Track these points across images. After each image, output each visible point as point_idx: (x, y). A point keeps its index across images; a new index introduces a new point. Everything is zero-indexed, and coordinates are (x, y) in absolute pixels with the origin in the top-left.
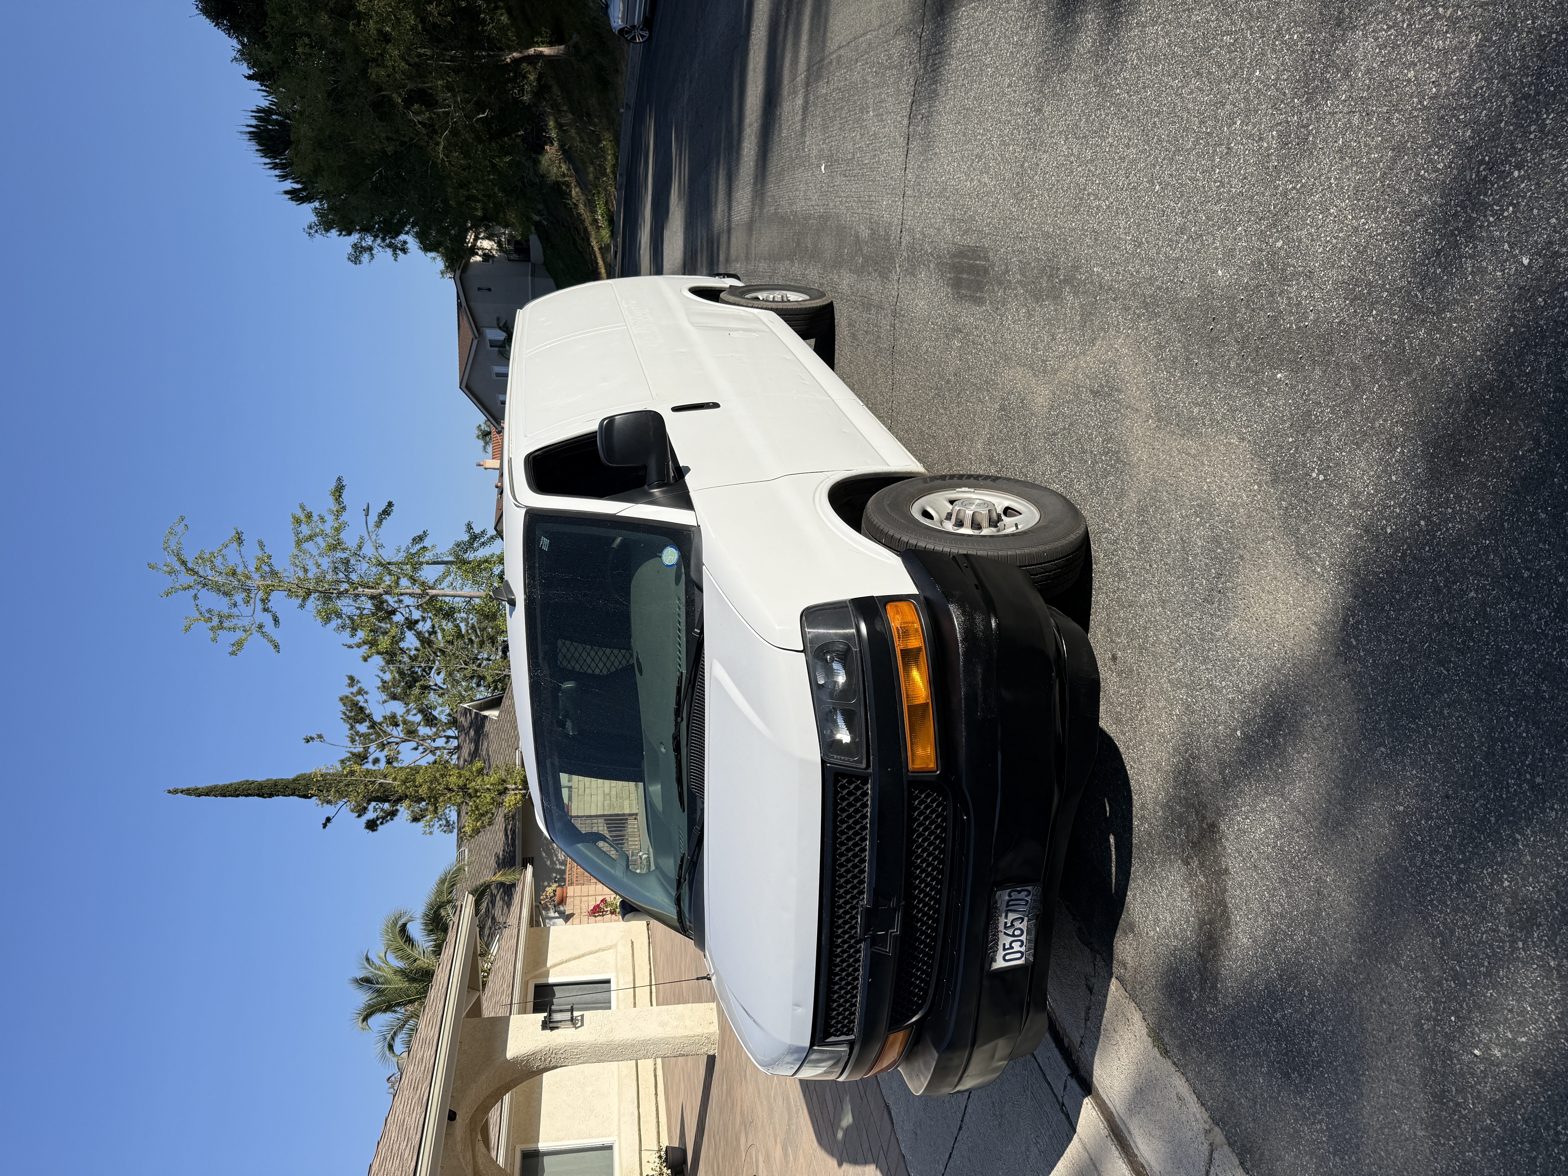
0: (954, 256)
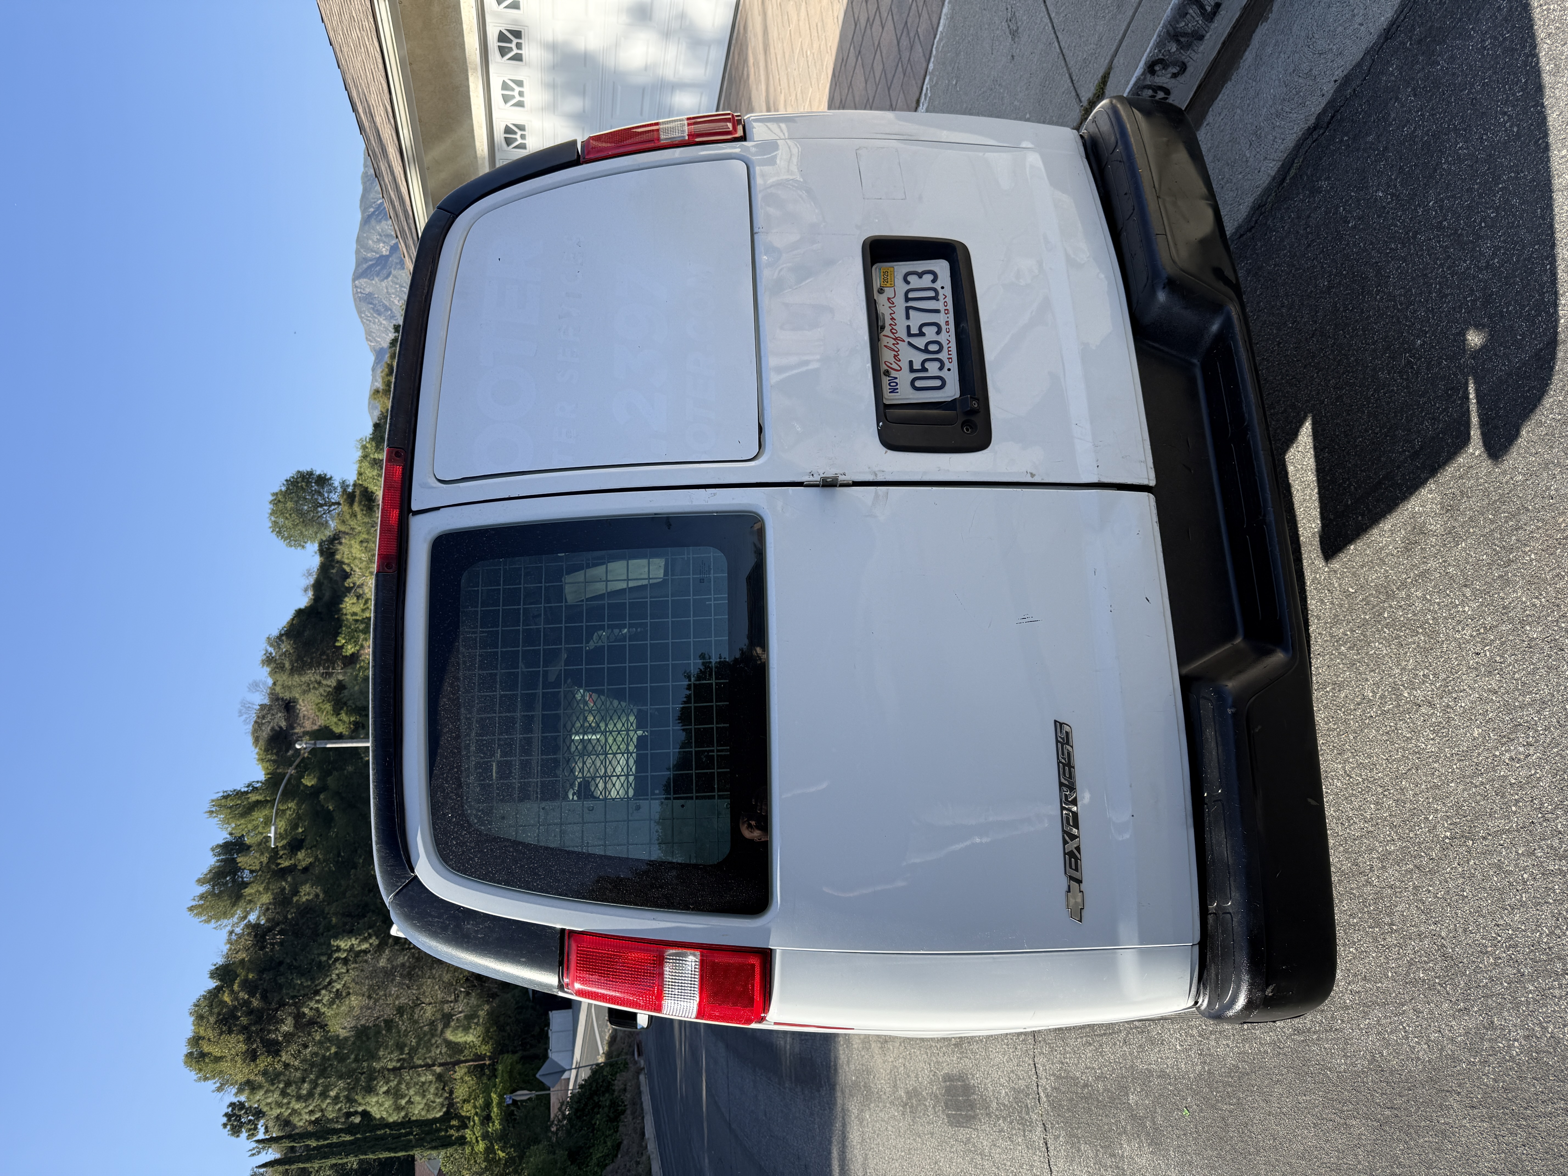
0: (974, 1117)
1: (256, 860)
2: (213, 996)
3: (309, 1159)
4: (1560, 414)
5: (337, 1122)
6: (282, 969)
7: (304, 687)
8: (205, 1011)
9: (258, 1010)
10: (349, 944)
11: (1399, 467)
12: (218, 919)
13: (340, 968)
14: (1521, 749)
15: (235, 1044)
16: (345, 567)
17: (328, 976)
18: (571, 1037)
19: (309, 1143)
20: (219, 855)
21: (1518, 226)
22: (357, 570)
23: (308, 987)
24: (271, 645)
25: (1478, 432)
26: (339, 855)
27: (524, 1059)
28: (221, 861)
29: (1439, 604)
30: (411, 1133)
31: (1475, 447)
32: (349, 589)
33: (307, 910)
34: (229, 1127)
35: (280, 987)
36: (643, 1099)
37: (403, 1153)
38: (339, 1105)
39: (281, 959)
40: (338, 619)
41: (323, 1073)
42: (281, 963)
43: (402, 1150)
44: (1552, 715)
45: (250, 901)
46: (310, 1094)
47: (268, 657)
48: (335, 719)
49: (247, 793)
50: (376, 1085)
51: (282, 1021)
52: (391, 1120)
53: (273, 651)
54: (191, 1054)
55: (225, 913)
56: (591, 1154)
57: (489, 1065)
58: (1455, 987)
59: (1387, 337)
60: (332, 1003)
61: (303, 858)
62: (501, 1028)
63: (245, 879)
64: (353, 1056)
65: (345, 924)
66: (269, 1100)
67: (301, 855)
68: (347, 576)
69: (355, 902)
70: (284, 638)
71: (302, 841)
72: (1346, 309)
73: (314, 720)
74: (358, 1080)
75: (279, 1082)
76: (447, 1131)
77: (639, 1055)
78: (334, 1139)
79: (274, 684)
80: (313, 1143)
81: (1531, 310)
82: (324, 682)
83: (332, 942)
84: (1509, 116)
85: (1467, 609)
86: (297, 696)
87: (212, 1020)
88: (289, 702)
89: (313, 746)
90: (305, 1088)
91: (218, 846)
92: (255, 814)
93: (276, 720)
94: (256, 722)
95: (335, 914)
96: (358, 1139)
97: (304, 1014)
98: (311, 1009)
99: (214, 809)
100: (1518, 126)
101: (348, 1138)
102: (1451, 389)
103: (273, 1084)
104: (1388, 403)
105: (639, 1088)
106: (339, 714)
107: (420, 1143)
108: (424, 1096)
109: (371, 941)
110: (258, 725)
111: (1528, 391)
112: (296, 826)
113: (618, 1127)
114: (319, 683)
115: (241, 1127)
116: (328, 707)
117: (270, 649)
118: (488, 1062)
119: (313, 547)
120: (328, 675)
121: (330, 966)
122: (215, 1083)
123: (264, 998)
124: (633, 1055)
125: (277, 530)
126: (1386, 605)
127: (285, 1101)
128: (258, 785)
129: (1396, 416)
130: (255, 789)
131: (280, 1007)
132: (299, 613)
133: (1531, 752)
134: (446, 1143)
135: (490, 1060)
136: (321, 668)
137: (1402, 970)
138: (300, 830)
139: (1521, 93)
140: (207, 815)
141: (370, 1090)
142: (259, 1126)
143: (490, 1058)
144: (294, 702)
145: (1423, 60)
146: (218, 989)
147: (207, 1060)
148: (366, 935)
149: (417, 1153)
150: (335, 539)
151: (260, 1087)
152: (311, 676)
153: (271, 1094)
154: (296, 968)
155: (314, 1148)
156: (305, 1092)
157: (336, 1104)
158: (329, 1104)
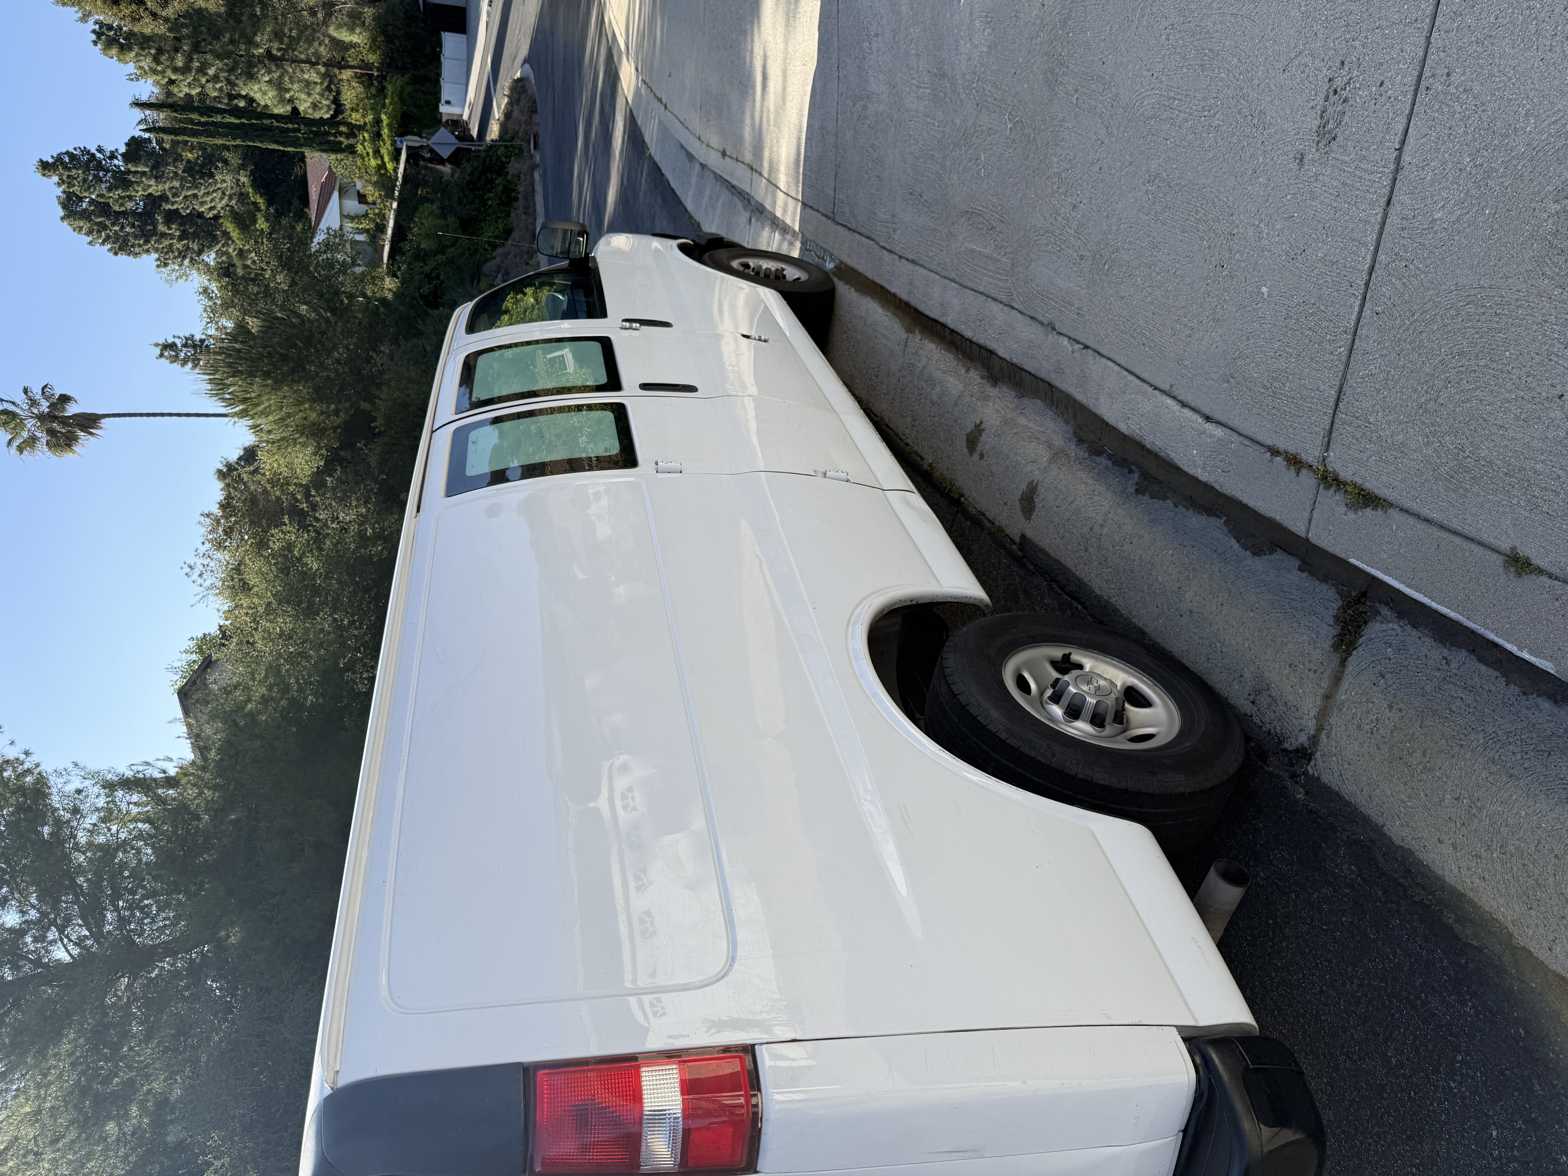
5: (220, 102)
18: (465, 69)
19: (192, 116)
27: (416, 80)
30: (298, 130)
36: (536, 199)
37: (292, 149)
38: (220, 85)
41: (196, 47)
43: (291, 146)
46: (187, 68)
50: (257, 73)
52: (276, 111)
56: (482, 228)
57: (378, 76)
62: (389, 39)
74: (236, 63)
75: (150, 48)
76: (336, 137)
77: (535, 148)
78: (218, 118)
80: (197, 117)
90: (180, 60)
96: (244, 124)
101: (233, 120)
103: (143, 49)
105: (533, 187)
107: (309, 142)
108: (309, 94)
113: (510, 212)
118: (376, 74)
124: (529, 143)
127: (159, 68)
134: (335, 148)
135: (378, 71)
141: (251, 76)
143: (378, 69)
149: (308, 152)
155: (199, 123)
156: (180, 64)
157: (216, 83)
158: (208, 81)
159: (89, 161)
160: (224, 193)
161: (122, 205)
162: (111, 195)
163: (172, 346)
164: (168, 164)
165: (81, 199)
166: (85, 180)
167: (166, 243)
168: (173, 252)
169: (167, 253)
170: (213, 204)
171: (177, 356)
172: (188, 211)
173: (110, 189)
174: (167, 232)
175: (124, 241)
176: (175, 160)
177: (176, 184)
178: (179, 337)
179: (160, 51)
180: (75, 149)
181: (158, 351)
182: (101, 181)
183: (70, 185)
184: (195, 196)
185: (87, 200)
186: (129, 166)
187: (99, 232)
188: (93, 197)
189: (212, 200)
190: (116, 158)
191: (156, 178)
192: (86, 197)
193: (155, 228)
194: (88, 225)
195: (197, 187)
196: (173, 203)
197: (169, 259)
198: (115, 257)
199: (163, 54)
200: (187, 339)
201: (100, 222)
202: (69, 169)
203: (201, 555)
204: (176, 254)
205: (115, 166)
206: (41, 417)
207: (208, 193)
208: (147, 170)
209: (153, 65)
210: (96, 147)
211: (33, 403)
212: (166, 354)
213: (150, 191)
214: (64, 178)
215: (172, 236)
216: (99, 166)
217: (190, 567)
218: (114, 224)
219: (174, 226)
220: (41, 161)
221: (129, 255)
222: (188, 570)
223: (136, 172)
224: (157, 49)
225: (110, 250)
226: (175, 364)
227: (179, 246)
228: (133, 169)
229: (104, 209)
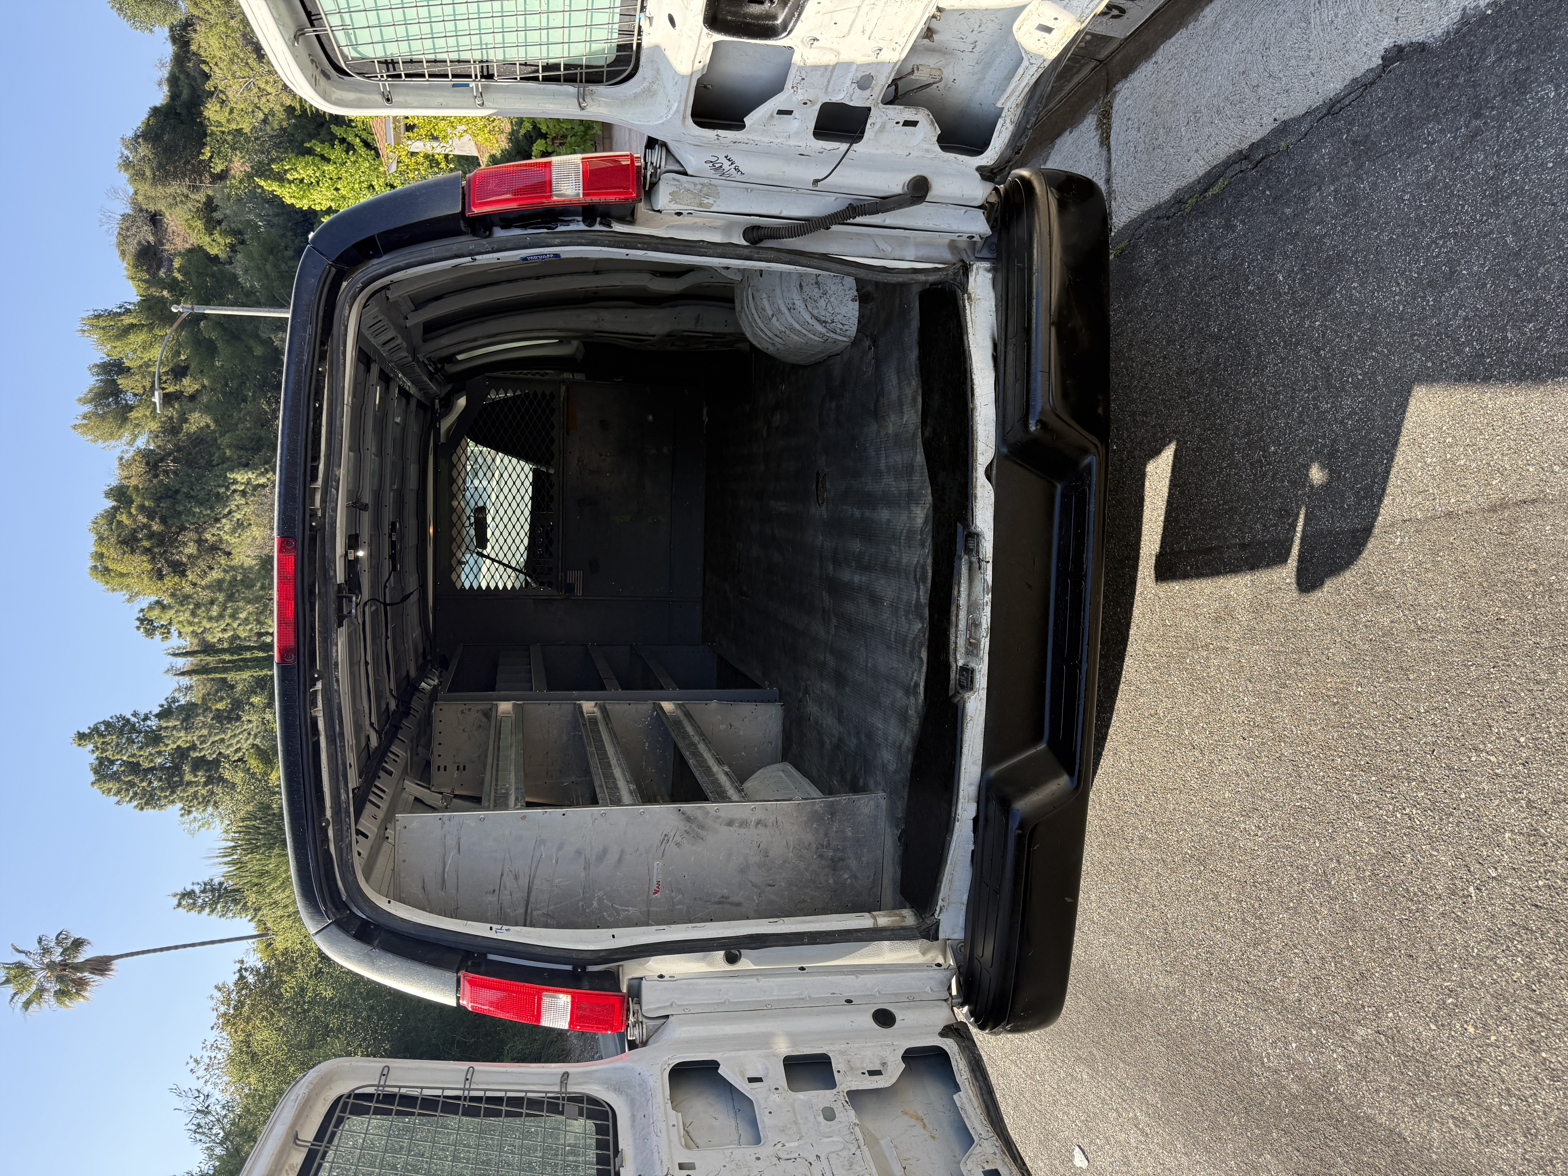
1: (137, 384)
2: (111, 516)
3: (225, 670)
4: (1354, 595)
5: (250, 640)
6: (179, 497)
7: (170, 200)
8: (104, 530)
9: (159, 534)
10: (246, 477)
11: (1228, 547)
12: (105, 440)
13: (238, 500)
14: (1253, 828)
15: (138, 564)
16: (203, 66)
17: (227, 506)
19: (223, 657)
20: (98, 375)
21: (1375, 404)
22: (218, 71)
23: (208, 515)
24: (127, 148)
25: (1295, 564)
26: (227, 385)
28: (101, 381)
29: (1227, 681)
31: (1287, 572)
32: (211, 94)
33: (199, 440)
34: (142, 630)
35: (180, 513)
38: (250, 626)
39: (177, 488)
40: (201, 123)
41: (230, 597)
42: (177, 492)
44: (1280, 818)
45: (137, 425)
46: (221, 616)
47: (124, 161)
48: (208, 239)
49: (120, 314)
51: (185, 544)
53: (129, 155)
54: (95, 567)
55: (111, 434)
58: (1168, 955)
59: (1250, 423)
60: (234, 531)
61: (189, 385)
63: (129, 402)
64: (259, 584)
65: (240, 457)
66: (181, 619)
67: (186, 381)
68: (207, 77)
69: (249, 435)
70: (140, 140)
71: (186, 368)
72: (1225, 370)
73: (184, 237)
75: (189, 604)
78: (248, 655)
79: (136, 193)
80: (227, 657)
81: (1360, 488)
82: (192, 196)
83: (228, 475)
84: (1400, 289)
85: (1246, 699)
86: (163, 209)
87: (113, 540)
88: (155, 215)
89: (190, 311)
90: (215, 611)
91: (96, 365)
92: (132, 337)
93: (142, 234)
94: (119, 233)
95: (229, 446)
97: (206, 541)
98: (213, 535)
99: (85, 328)
100: (1404, 306)
101: (261, 654)
102: (1286, 511)
103: (183, 605)
104: (1235, 485)
106: (212, 234)
109: (268, 476)
110: (123, 238)
111: (1339, 558)
112: (178, 353)
114: (187, 197)
115: (154, 630)
116: (199, 224)
117: (126, 152)
119: (163, 32)
120: (195, 188)
121: (228, 497)
122: (124, 595)
123: (163, 521)
125: (118, 6)
126: (1190, 653)
127: (196, 620)
128: (130, 307)
129: (1238, 501)
130: (128, 311)
131: (181, 531)
132: (156, 111)
133: (1259, 834)
136: (187, 179)
137: (1137, 921)
138: (183, 357)
139: (1416, 275)
140: (79, 334)
142: (172, 631)
144: (161, 215)
145: (1351, 166)
146: (115, 509)
147: (112, 574)
148: (263, 470)
150: (187, 25)
151: (170, 607)
152: (176, 188)
153: (181, 614)
154: (192, 497)
155: (229, 662)
156: (215, 614)
157: (247, 625)
158: (239, 625)
159: (124, 725)
160: (249, 734)
161: (152, 761)
162: (142, 753)
163: (190, 894)
164: (197, 715)
165: (112, 762)
166: (118, 745)
167: (191, 790)
168: (197, 799)
169: (191, 801)
170: (238, 746)
171: (194, 904)
172: (214, 756)
173: (141, 748)
174: (193, 780)
175: (151, 795)
176: (205, 710)
177: (205, 732)
178: (198, 884)
179: (198, 606)
180: (112, 718)
181: (175, 901)
182: (134, 742)
183: (104, 750)
184: (222, 740)
185: (118, 763)
186: (162, 722)
187: (127, 790)
188: (125, 758)
189: (238, 742)
190: (150, 719)
191: (186, 729)
192: (117, 760)
193: (182, 779)
194: (118, 786)
195: (224, 732)
196: (201, 750)
197: (193, 806)
198: (140, 812)
199: (199, 608)
200: (205, 884)
201: (129, 781)
202: (104, 736)
203: (209, 1047)
204: (200, 800)
205: (148, 726)
206: (51, 966)
207: (235, 736)
208: (178, 723)
209: (191, 619)
210: (132, 712)
211: (46, 951)
212: (184, 903)
213: (179, 743)
214: (99, 745)
215: (197, 784)
216: (133, 729)
217: (196, 1061)
218: (142, 781)
219: (200, 773)
220: (79, 732)
221: (154, 808)
222: (192, 1065)
223: (167, 728)
224: (195, 605)
225: (136, 807)
226: (193, 912)
227: (204, 792)
228: (164, 725)
229: (134, 768)
